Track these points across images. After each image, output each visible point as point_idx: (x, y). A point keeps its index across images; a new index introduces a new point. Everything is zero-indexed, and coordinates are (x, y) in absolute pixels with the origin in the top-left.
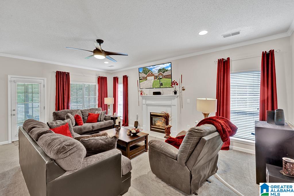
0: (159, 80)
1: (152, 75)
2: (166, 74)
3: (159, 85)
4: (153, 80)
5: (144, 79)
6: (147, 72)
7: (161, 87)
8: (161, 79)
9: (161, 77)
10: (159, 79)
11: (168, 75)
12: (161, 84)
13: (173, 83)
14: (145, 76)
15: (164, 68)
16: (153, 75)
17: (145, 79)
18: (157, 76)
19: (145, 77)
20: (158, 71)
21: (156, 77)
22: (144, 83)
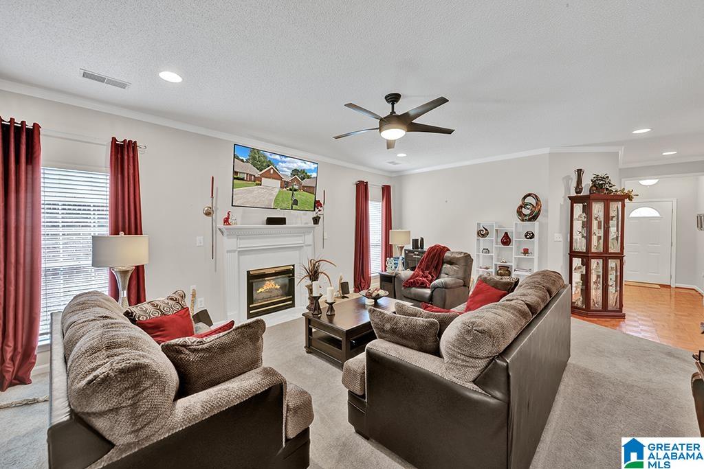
0: (291, 192)
1: (276, 176)
2: (305, 182)
3: (291, 202)
4: (277, 190)
5: (250, 180)
6: (264, 164)
7: (294, 207)
8: (295, 190)
9: (296, 187)
10: (291, 190)
11: (310, 187)
12: (295, 202)
13: (317, 204)
14: (257, 173)
15: (304, 170)
16: (278, 177)
17: (257, 181)
18: (288, 182)
19: (256, 176)
20: (291, 171)
21: (285, 184)
22: (251, 192)
